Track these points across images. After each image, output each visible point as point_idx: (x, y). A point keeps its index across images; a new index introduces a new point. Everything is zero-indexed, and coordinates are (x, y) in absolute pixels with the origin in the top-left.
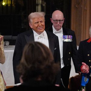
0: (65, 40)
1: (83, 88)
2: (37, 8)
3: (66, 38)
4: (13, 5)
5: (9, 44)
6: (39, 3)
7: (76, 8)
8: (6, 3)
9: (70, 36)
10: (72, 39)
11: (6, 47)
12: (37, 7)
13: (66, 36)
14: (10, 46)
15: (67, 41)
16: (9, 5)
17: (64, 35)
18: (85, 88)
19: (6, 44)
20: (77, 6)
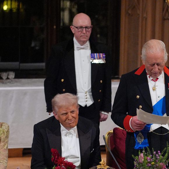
0: (94, 60)
1: (141, 152)
2: (63, 15)
3: (96, 57)
4: (22, 10)
5: (14, 77)
6: (65, 7)
7: (129, 14)
8: (9, 7)
9: (101, 54)
10: (105, 60)
11: (9, 82)
12: (62, 13)
13: (95, 54)
14: (16, 80)
15: (97, 63)
16: (15, 10)
17: (92, 53)
18: (144, 151)
19: (10, 77)
20: (130, 12)
